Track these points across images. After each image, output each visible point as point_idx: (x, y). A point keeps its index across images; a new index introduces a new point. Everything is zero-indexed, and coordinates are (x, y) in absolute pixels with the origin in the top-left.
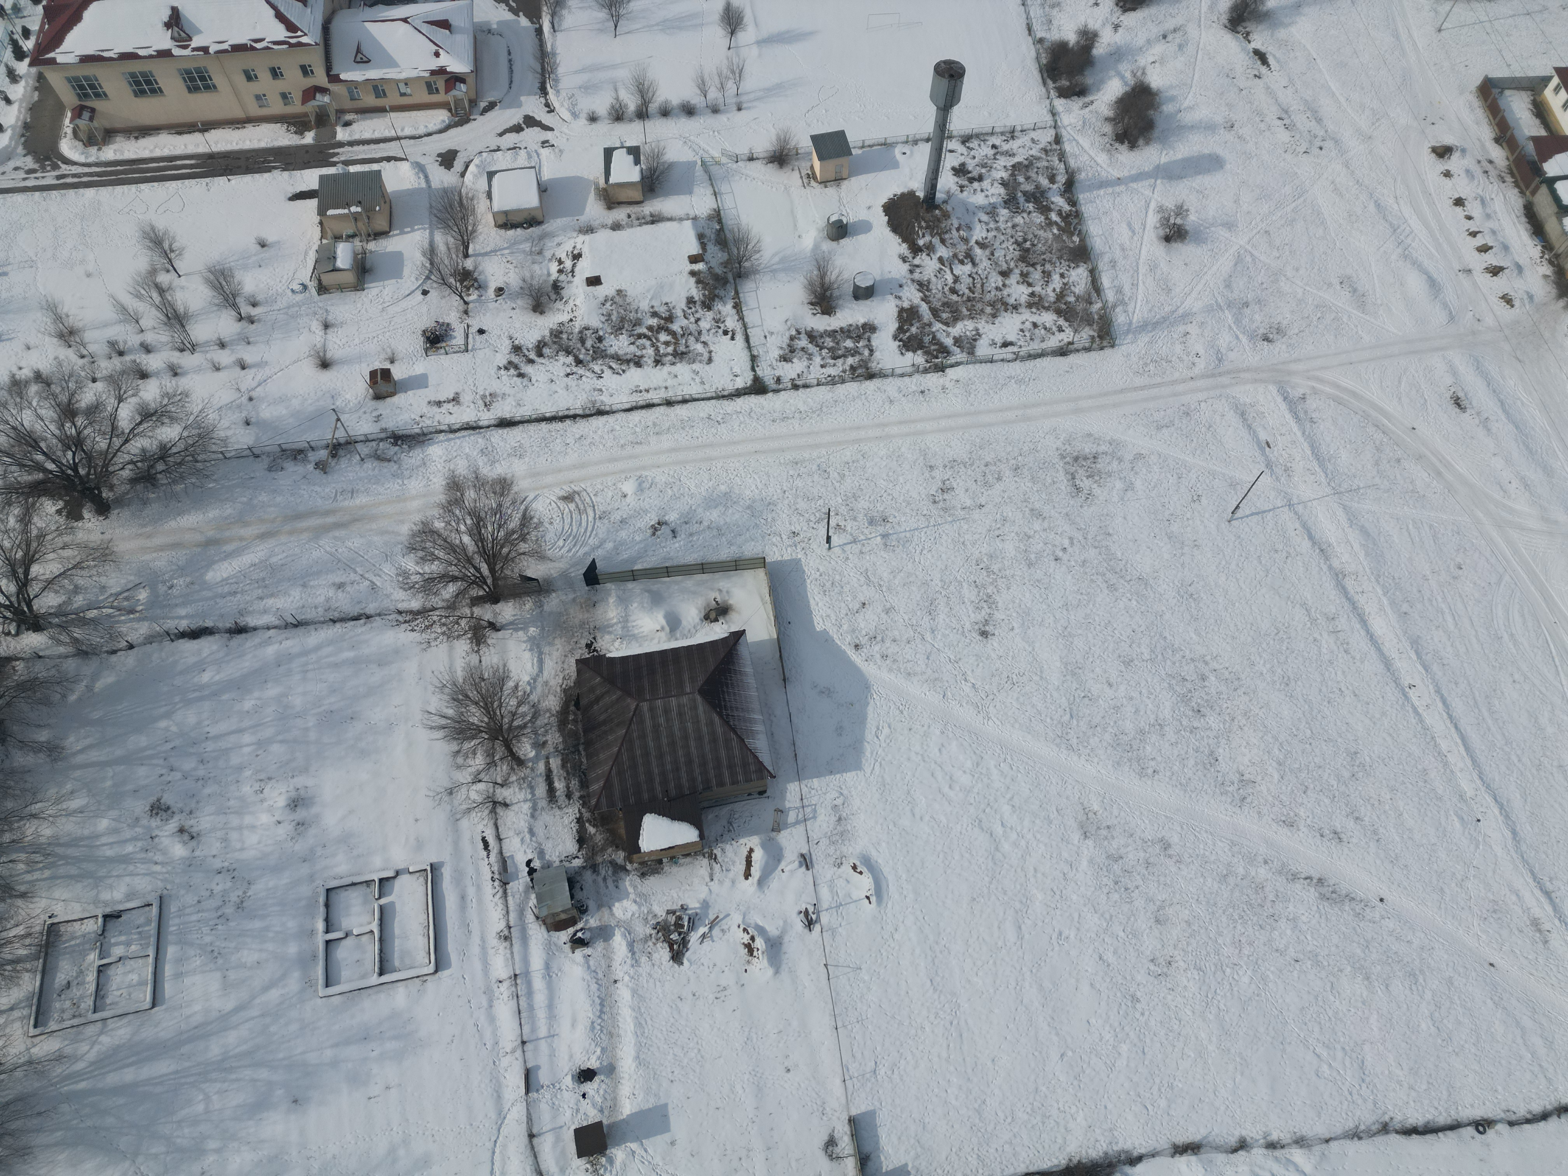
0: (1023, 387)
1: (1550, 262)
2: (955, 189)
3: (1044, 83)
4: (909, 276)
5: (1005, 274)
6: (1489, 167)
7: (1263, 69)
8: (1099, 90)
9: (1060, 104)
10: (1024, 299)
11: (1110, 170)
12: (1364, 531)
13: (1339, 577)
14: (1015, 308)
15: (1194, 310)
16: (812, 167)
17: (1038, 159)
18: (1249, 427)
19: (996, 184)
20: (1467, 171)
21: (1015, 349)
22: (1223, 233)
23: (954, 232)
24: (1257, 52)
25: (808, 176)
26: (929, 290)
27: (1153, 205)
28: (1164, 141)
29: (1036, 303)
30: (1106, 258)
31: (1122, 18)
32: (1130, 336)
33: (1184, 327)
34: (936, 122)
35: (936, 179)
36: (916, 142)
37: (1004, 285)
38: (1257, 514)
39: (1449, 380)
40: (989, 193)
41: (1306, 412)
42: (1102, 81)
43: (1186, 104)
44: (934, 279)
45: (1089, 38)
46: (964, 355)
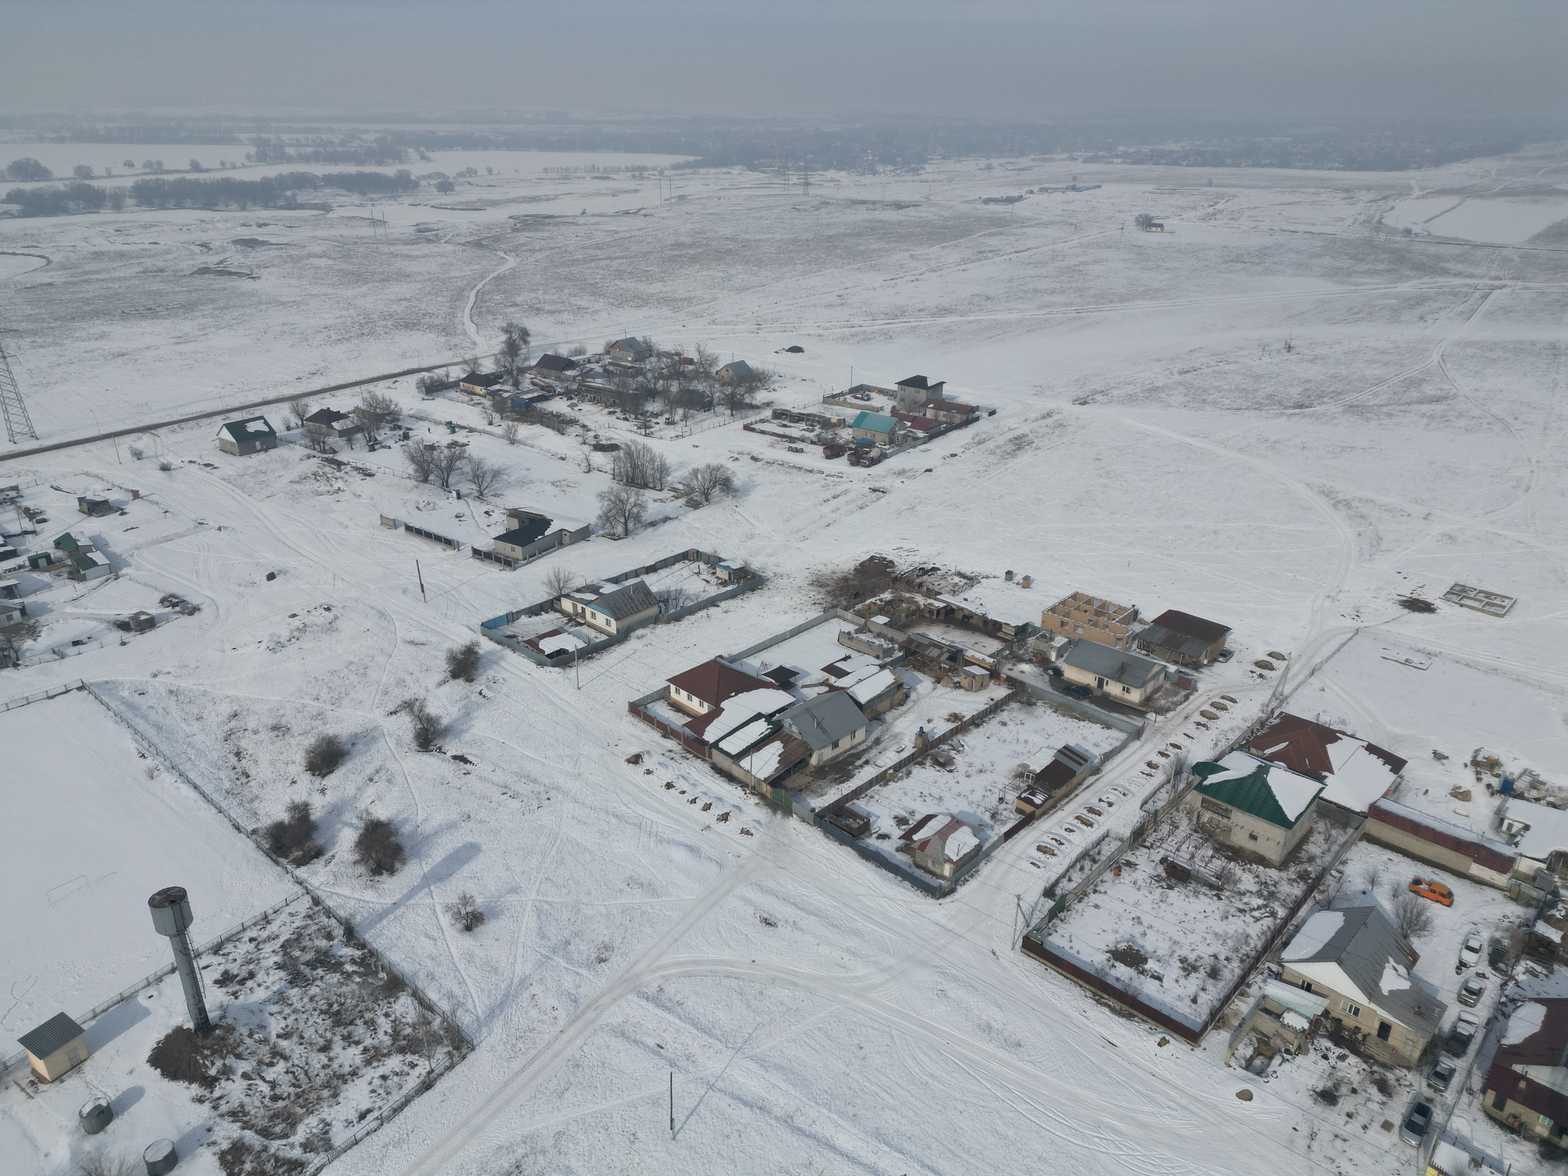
0: (405, 1146)
1: (753, 794)
2: (227, 999)
3: (277, 863)
4: (216, 1113)
5: (325, 1048)
6: (672, 755)
7: (468, 767)
8: (334, 844)
9: (302, 872)
10: (358, 1060)
11: (382, 900)
12: (779, 1068)
13: (788, 1121)
14: (354, 1073)
15: (527, 973)
16: (34, 1072)
17: (305, 927)
18: (636, 1042)
19: (272, 972)
20: (660, 764)
21: (376, 1114)
22: (512, 898)
23: (248, 1041)
24: (455, 758)
25: (32, 1083)
26: (246, 1114)
27: (439, 909)
28: (417, 854)
29: (373, 1056)
30: (422, 976)
31: (324, 782)
32: (484, 1030)
33: (528, 992)
34: (175, 950)
35: (201, 1001)
36: (159, 979)
37: (330, 1059)
38: (691, 1114)
39: (750, 910)
40: (269, 983)
41: (670, 1000)
42: (334, 836)
43: (420, 818)
44: (247, 1100)
45: (301, 812)
46: (322, 1155)
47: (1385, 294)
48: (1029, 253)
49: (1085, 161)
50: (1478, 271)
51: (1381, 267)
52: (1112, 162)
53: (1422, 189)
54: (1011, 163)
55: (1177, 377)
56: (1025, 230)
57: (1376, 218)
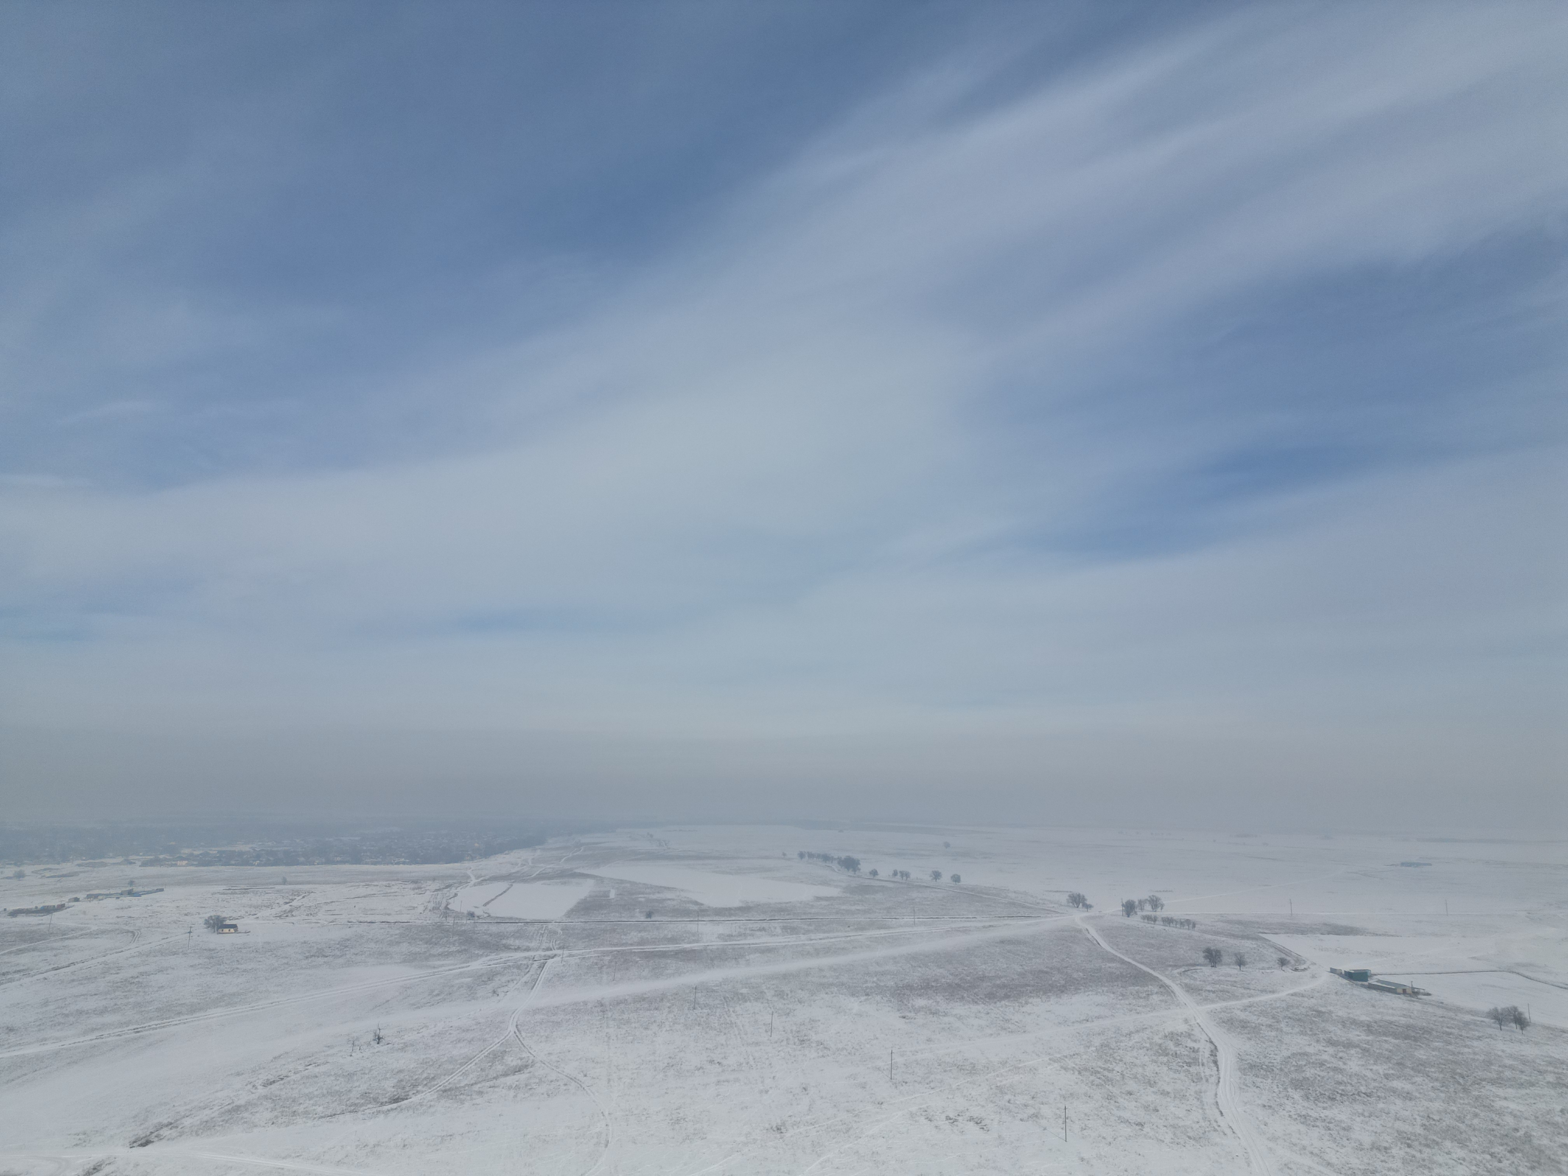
47: (461, 973)
48: (72, 968)
49: (144, 864)
50: (532, 945)
51: (453, 949)
52: (176, 865)
53: (477, 878)
54: (50, 869)
55: (261, 1091)
56: (66, 943)
57: (443, 905)
